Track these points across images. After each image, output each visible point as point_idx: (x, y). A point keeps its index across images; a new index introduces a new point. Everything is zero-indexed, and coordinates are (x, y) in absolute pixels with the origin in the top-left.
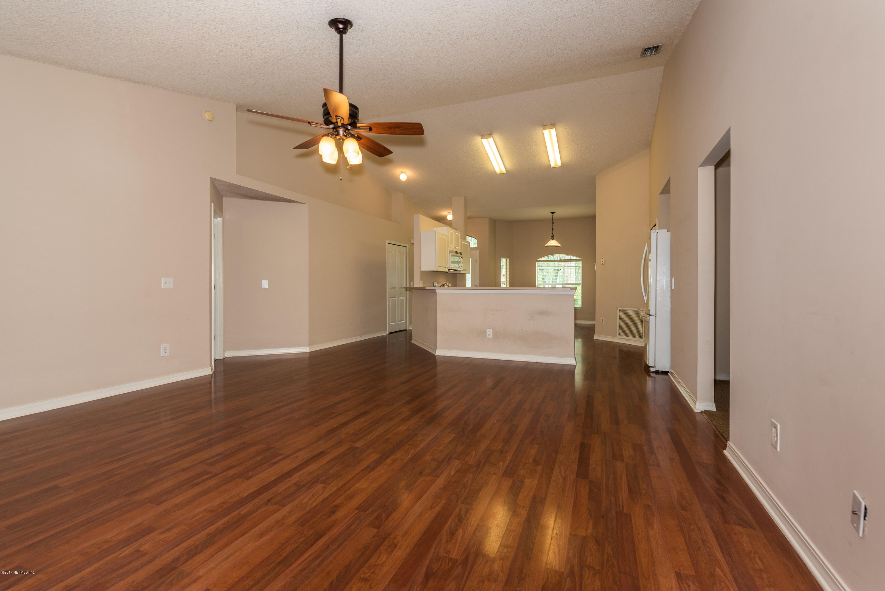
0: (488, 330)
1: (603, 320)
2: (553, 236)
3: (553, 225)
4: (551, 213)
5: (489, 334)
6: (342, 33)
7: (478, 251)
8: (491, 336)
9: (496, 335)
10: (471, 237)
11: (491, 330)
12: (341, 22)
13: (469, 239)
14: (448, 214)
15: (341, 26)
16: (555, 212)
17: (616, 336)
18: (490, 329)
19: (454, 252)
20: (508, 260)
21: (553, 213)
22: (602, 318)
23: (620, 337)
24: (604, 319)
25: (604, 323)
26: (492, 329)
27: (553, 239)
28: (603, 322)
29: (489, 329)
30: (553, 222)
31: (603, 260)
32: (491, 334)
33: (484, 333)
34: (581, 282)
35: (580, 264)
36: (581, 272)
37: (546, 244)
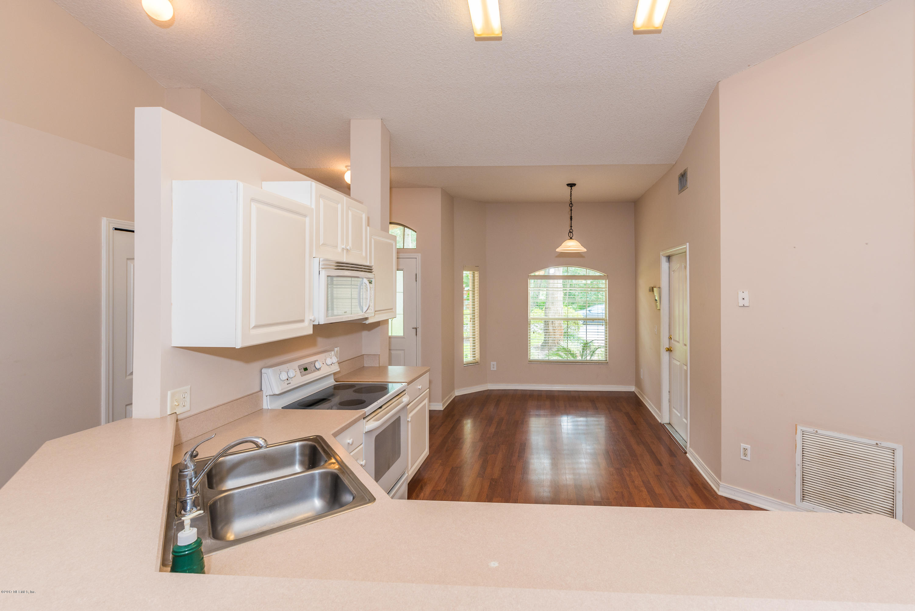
1: (745, 449)
2: (571, 231)
3: (571, 210)
4: (568, 185)
7: (419, 256)
10: (405, 226)
13: (396, 230)
14: (346, 170)
16: (574, 185)
17: (793, 501)
19: (340, 266)
20: (477, 274)
21: (571, 187)
22: (743, 445)
23: (805, 504)
24: (748, 447)
25: (748, 458)
27: (571, 238)
28: (745, 455)
30: (571, 204)
31: (746, 295)
34: (606, 317)
35: (603, 284)
36: (606, 299)
37: (558, 248)
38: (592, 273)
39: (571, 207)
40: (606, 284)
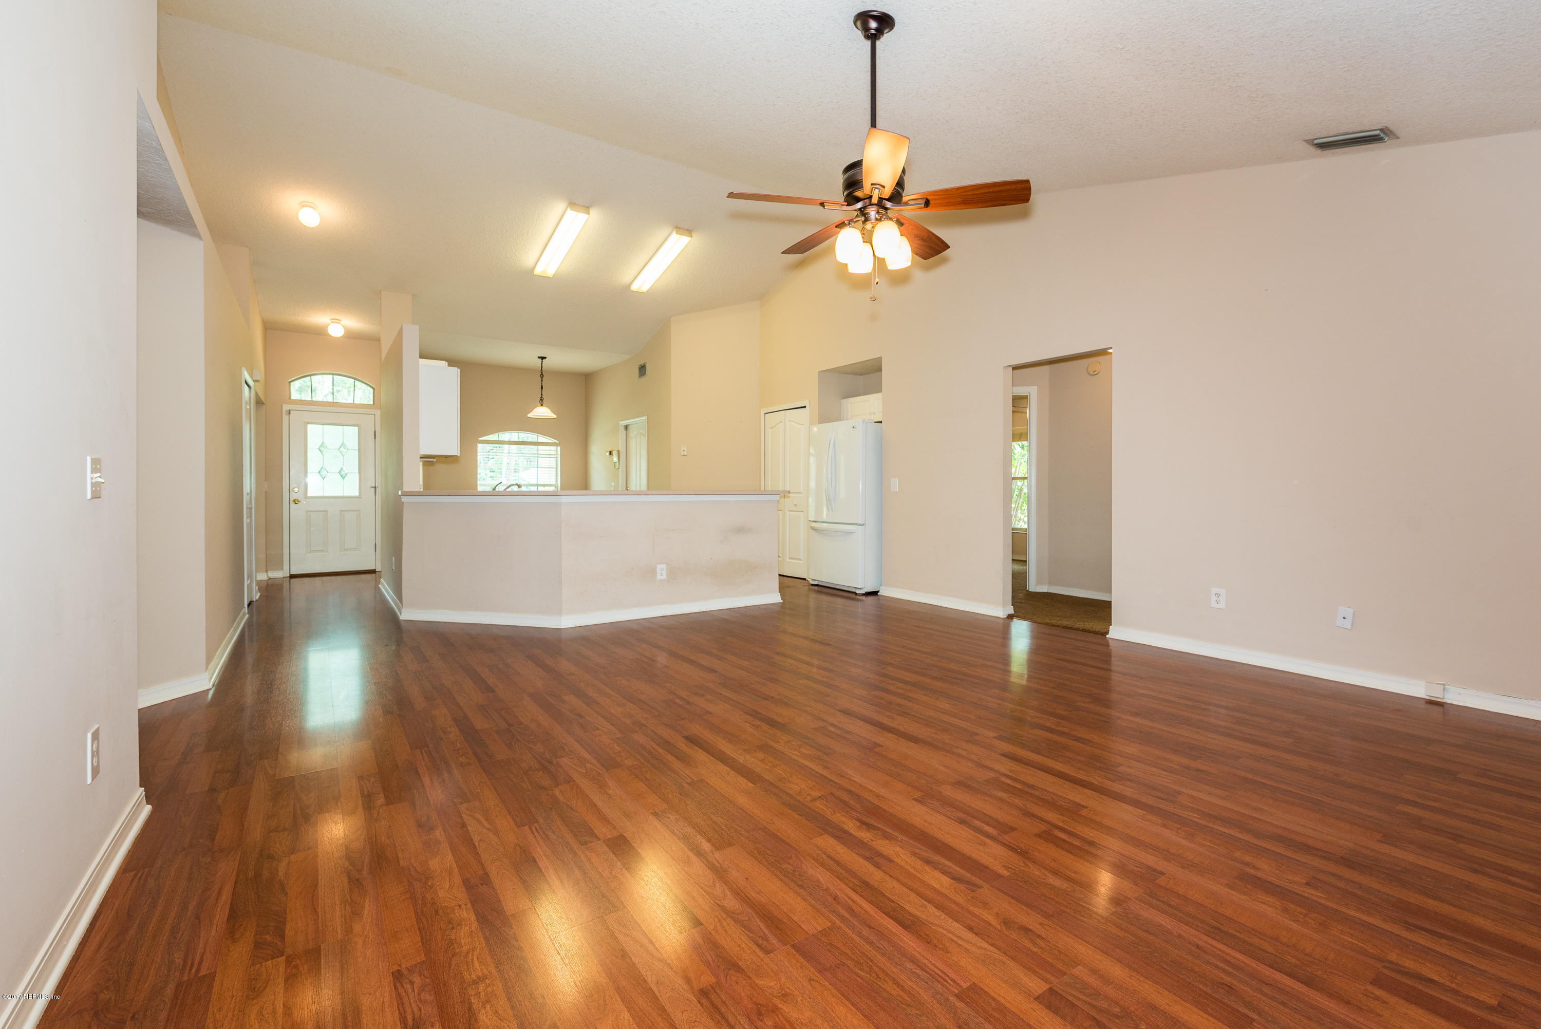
0: (659, 567)
2: (541, 400)
3: (542, 380)
4: (539, 357)
5: (662, 572)
6: (873, 37)
8: (664, 577)
9: (673, 574)
11: (664, 566)
12: (875, 18)
15: (873, 24)
16: (545, 358)
18: (663, 563)
21: (542, 359)
26: (666, 564)
27: (542, 405)
29: (659, 564)
30: (542, 374)
32: (664, 572)
33: (653, 571)
34: (557, 481)
35: (556, 451)
36: (557, 465)
37: (529, 413)
38: (542, 439)
39: (542, 378)
40: (557, 450)
